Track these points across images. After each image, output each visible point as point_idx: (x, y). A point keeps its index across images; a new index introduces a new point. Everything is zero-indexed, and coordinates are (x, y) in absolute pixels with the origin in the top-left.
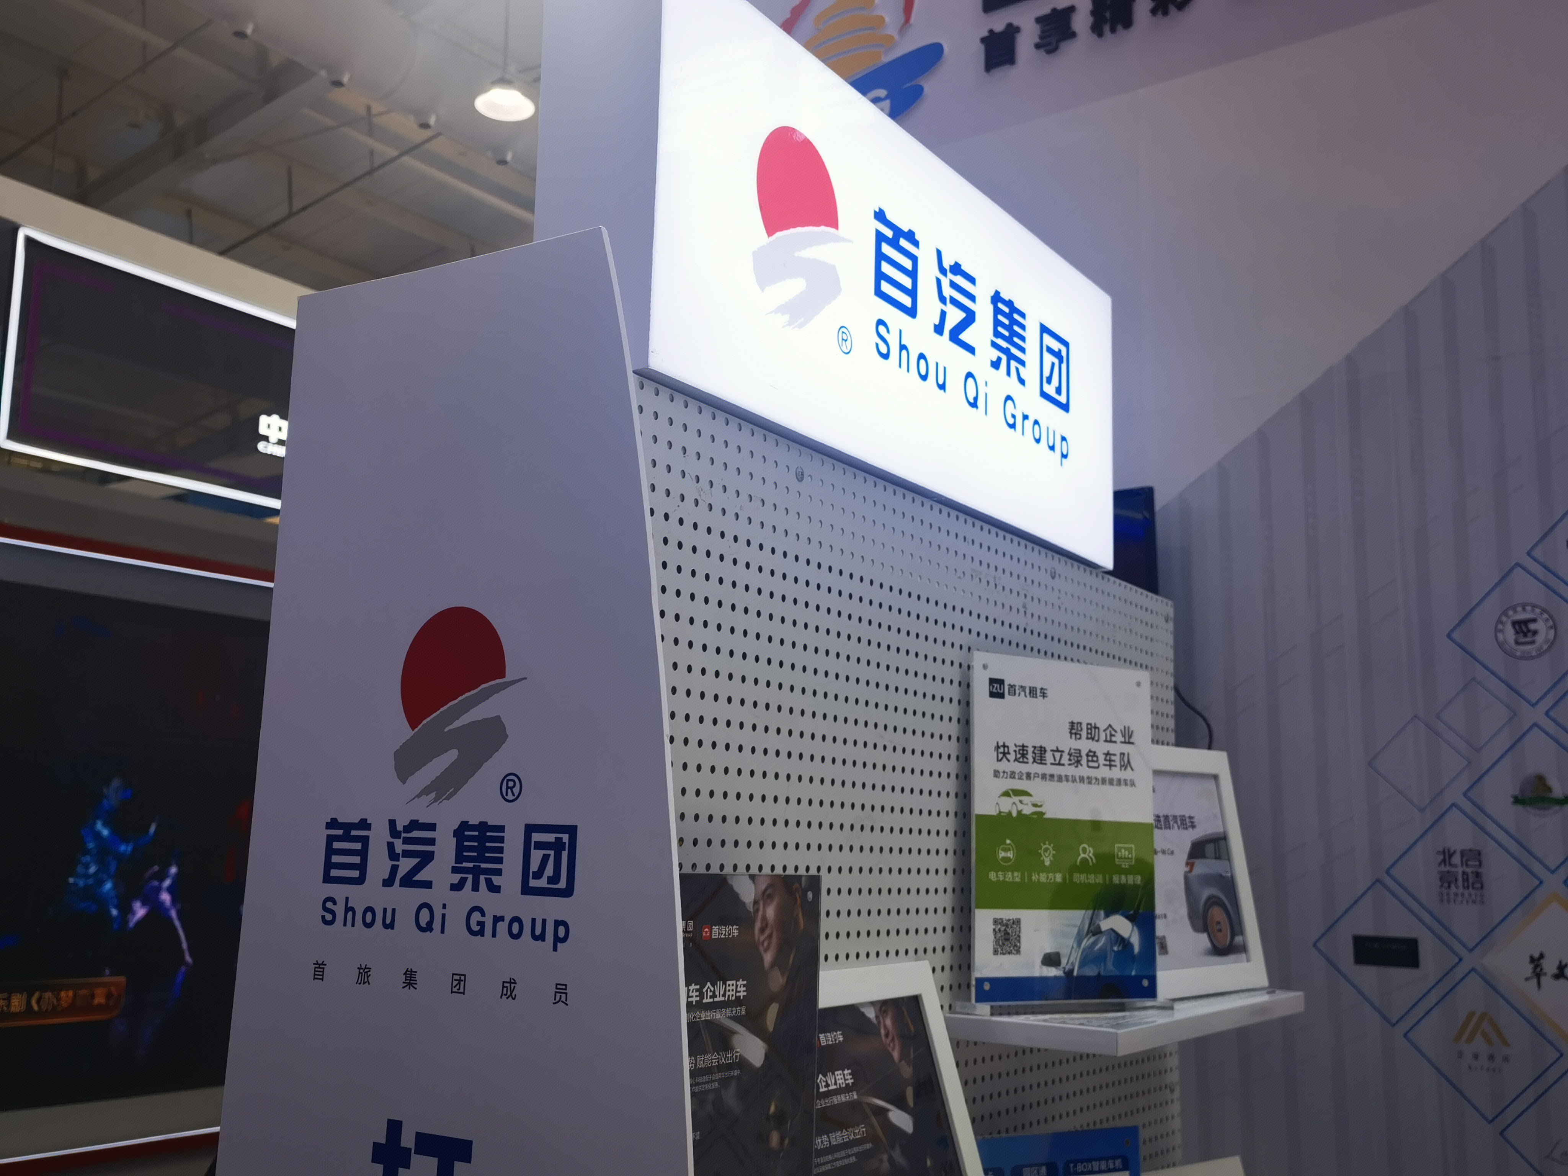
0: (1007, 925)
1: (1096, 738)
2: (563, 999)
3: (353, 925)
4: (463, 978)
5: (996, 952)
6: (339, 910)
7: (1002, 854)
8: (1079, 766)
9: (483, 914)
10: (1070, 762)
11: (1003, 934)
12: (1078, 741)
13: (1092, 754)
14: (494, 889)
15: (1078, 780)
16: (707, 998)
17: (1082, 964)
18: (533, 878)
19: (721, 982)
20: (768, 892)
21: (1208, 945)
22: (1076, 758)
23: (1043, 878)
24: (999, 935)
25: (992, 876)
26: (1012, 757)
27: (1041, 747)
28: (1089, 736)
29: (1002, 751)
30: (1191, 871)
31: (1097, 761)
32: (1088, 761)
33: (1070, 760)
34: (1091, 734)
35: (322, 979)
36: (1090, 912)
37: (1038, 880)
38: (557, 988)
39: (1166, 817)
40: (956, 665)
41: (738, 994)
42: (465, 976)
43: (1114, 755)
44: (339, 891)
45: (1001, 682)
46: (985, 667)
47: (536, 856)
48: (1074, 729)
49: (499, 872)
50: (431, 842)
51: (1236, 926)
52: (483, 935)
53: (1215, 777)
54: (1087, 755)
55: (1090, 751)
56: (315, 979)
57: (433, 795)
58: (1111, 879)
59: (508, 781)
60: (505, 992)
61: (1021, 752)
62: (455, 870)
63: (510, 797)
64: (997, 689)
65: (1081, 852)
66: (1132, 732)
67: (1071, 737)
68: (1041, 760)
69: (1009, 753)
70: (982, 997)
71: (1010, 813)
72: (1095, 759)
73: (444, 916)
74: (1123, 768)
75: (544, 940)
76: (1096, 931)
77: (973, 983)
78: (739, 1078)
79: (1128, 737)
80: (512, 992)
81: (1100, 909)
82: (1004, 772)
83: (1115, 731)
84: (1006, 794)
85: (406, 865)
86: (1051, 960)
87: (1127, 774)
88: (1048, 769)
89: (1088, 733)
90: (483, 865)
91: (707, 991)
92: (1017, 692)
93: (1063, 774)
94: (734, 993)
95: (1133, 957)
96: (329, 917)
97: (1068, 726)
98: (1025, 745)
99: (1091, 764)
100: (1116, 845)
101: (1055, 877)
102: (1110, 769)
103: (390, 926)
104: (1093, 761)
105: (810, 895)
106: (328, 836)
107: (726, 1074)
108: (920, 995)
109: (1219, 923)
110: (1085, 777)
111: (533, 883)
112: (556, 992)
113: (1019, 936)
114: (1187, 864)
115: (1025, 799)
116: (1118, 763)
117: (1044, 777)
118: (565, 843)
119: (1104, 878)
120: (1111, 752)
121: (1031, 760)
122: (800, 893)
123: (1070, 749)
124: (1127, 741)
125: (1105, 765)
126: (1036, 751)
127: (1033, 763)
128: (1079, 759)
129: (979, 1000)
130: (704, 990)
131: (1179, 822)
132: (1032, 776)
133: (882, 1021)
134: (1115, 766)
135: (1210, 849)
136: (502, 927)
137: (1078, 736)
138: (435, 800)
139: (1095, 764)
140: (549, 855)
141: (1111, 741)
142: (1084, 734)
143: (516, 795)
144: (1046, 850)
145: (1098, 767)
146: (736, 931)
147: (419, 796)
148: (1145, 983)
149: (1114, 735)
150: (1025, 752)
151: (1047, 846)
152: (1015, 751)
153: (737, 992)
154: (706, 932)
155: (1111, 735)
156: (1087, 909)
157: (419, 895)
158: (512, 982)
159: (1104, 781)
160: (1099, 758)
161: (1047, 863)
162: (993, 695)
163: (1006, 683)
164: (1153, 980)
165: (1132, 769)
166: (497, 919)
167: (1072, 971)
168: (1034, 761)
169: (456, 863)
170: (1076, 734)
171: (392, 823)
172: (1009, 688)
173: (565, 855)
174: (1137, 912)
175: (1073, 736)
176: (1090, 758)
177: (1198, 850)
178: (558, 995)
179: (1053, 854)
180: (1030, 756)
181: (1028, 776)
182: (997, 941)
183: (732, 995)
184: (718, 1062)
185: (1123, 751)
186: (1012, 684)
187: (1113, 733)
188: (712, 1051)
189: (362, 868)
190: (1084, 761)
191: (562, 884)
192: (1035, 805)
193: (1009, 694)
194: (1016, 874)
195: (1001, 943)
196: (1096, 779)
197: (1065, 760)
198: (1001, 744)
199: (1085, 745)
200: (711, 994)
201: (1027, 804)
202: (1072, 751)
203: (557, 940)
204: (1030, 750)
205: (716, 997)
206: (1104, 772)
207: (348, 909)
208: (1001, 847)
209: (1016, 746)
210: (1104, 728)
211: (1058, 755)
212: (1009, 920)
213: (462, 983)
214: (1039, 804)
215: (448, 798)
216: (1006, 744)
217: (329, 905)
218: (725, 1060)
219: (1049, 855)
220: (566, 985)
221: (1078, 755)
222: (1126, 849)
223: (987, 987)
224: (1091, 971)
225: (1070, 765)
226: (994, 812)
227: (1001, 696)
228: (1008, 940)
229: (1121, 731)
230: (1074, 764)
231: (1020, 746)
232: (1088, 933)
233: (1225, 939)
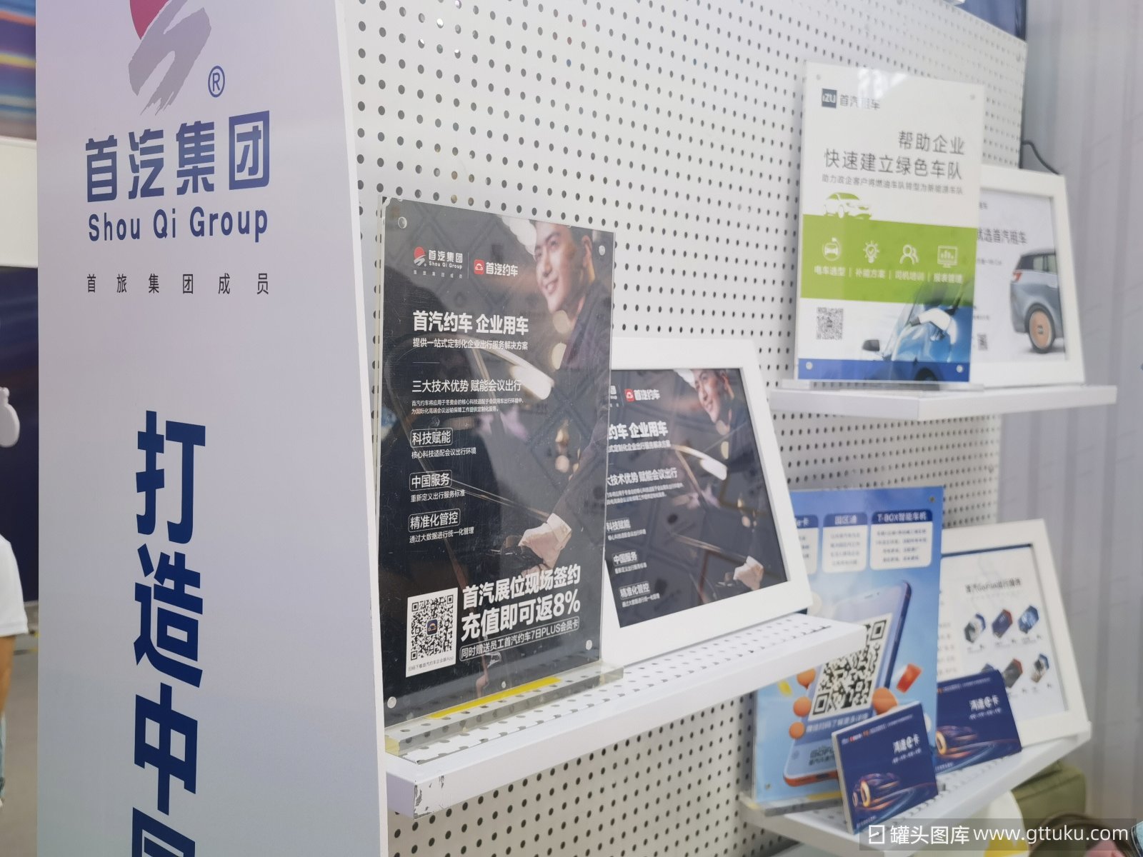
0: (830, 314)
1: (926, 148)
2: (265, 288)
3: (111, 239)
4: (191, 277)
5: (819, 337)
6: (100, 225)
7: (827, 251)
8: (907, 173)
9: (202, 215)
10: (898, 170)
11: (826, 321)
12: (908, 150)
13: (920, 163)
14: (209, 187)
15: (905, 186)
16: (481, 328)
17: (902, 349)
18: (238, 172)
19: (498, 316)
20: (553, 239)
21: (1029, 345)
22: (905, 166)
23: (867, 273)
24: (822, 322)
25: (818, 269)
26: (841, 163)
27: (870, 155)
28: (919, 145)
29: (832, 157)
30: (1017, 279)
31: (925, 169)
32: (916, 169)
33: (898, 167)
34: (921, 144)
35: (94, 291)
36: (911, 305)
37: (862, 275)
38: (260, 278)
39: (997, 232)
40: (791, 76)
41: (518, 330)
42: (192, 275)
43: (943, 164)
44: (99, 208)
45: (834, 92)
46: (818, 77)
47: (240, 147)
48: (904, 138)
49: (211, 170)
50: (160, 149)
51: (1058, 331)
52: (203, 235)
53: (1051, 199)
54: (916, 164)
55: (919, 160)
56: (89, 291)
57: (159, 102)
58: (932, 277)
59: (214, 74)
60: (222, 288)
61: (850, 159)
62: (180, 174)
63: (216, 92)
64: (830, 99)
65: (904, 252)
66: (963, 143)
67: (901, 146)
68: (870, 167)
69: (838, 159)
70: (804, 374)
71: (837, 214)
72: (923, 167)
73: (174, 220)
74: (951, 177)
75: (248, 232)
76: (917, 323)
77: (797, 363)
78: (519, 404)
79: (958, 148)
80: (226, 287)
81: (920, 303)
82: (833, 177)
83: (946, 142)
84: (834, 196)
85: (144, 174)
86: (872, 346)
87: (955, 182)
88: (876, 175)
89: (918, 143)
90: (201, 166)
91: (481, 322)
92: (849, 102)
93: (891, 181)
94: (514, 328)
95: (950, 347)
96: (94, 233)
97: (898, 136)
98: (855, 152)
99: (919, 172)
100: (940, 247)
101: (878, 273)
102: (938, 177)
103: (136, 236)
104: (921, 169)
105: (602, 250)
106: (88, 156)
107: (506, 401)
108: (742, 368)
109: (1041, 327)
110: (913, 183)
111: (239, 177)
112: (259, 282)
113: (841, 324)
114: (1014, 274)
115: (852, 201)
116: (946, 171)
117: (872, 182)
118: (260, 131)
119: (926, 275)
120: (940, 161)
121: (860, 166)
122: (591, 247)
123: (899, 157)
124: (957, 150)
125: (933, 173)
126: (865, 159)
127: (861, 169)
128: (908, 167)
129: (801, 377)
130: (478, 321)
131: (1009, 237)
132: (860, 181)
133: (701, 386)
134: (943, 174)
135: (1038, 262)
136: (217, 223)
137: (908, 145)
138: (161, 106)
139: (924, 172)
140: (249, 146)
141: (941, 151)
142: (914, 143)
143: (221, 88)
144: (871, 248)
145: (925, 175)
146: (515, 271)
147: (148, 105)
148: (960, 369)
149: (944, 146)
150: (854, 159)
151: (872, 245)
152: (845, 158)
153: (516, 327)
154: (479, 267)
155: (941, 145)
156: (908, 302)
157: (154, 203)
158: (226, 277)
159: (931, 188)
160: (928, 167)
161: (871, 260)
162: (825, 104)
163: (839, 94)
164: (967, 366)
165: (960, 178)
166: (213, 217)
167: (890, 356)
168: (863, 167)
169: (180, 167)
170: (905, 143)
171: (132, 135)
172: (841, 99)
173: (261, 142)
174: (955, 308)
175: (903, 145)
176: (919, 167)
177: (1026, 262)
178: (261, 284)
179: (878, 253)
180: (859, 163)
181: (857, 181)
182: (820, 327)
183: (512, 330)
184: (496, 389)
185: (952, 161)
186: (844, 95)
187: (943, 143)
188: (488, 378)
189: (113, 183)
190: (912, 168)
191: (260, 175)
192: (862, 208)
193: (842, 104)
194: (840, 269)
195: (823, 329)
196: (923, 186)
197: (894, 167)
198: (831, 150)
199: (914, 154)
200: (487, 325)
201: (854, 207)
202: (901, 160)
203: (259, 230)
204: (859, 157)
205: (492, 329)
206: (932, 179)
207: (108, 224)
208: (828, 244)
209: (845, 152)
210: (935, 138)
211: (886, 162)
212: (832, 309)
213: (191, 282)
214: (866, 207)
215: (170, 103)
216: (836, 151)
217: (94, 222)
218: (504, 387)
219: (873, 253)
220: (266, 274)
221: (906, 163)
222: (949, 250)
223: (809, 366)
224: (909, 357)
225: (898, 172)
226: (821, 213)
227: (833, 105)
228: (831, 326)
229: (952, 142)
230: (902, 171)
231: (849, 153)
232: (907, 324)
233: (1046, 340)
